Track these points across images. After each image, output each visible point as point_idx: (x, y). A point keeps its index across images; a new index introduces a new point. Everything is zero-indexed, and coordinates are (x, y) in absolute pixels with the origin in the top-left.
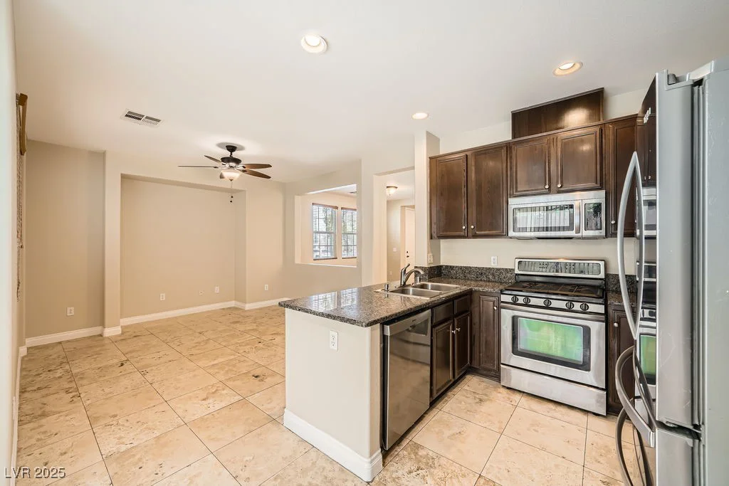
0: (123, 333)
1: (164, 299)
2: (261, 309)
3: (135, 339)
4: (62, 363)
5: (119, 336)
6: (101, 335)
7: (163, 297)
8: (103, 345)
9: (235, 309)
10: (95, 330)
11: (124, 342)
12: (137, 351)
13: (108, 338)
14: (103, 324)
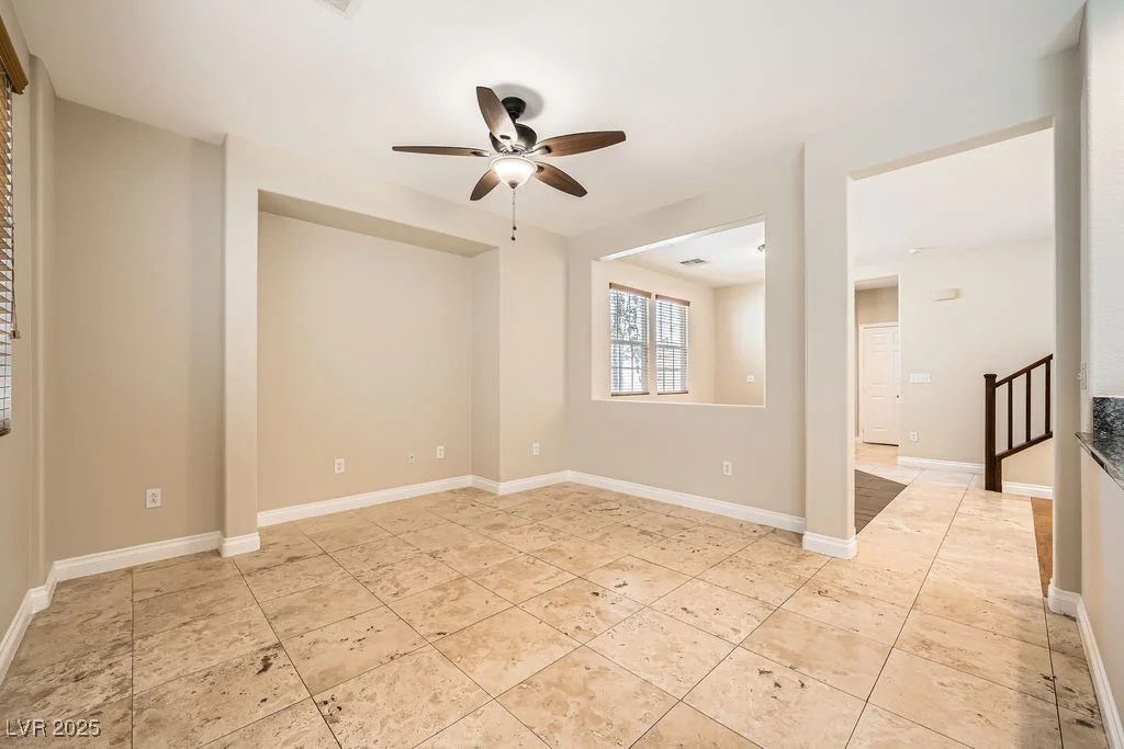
0: (263, 548)
1: (342, 470)
2: (529, 493)
3: (292, 566)
4: (118, 644)
5: (255, 555)
6: (217, 552)
7: (340, 465)
8: (220, 585)
9: (474, 492)
10: (205, 541)
11: (266, 575)
12: (302, 609)
13: (232, 560)
14: (220, 525)
